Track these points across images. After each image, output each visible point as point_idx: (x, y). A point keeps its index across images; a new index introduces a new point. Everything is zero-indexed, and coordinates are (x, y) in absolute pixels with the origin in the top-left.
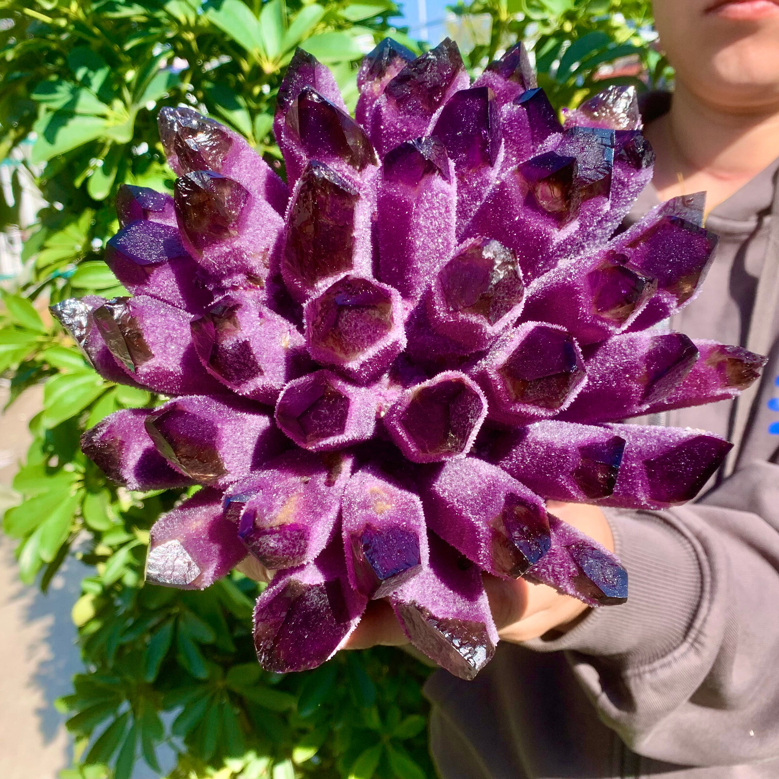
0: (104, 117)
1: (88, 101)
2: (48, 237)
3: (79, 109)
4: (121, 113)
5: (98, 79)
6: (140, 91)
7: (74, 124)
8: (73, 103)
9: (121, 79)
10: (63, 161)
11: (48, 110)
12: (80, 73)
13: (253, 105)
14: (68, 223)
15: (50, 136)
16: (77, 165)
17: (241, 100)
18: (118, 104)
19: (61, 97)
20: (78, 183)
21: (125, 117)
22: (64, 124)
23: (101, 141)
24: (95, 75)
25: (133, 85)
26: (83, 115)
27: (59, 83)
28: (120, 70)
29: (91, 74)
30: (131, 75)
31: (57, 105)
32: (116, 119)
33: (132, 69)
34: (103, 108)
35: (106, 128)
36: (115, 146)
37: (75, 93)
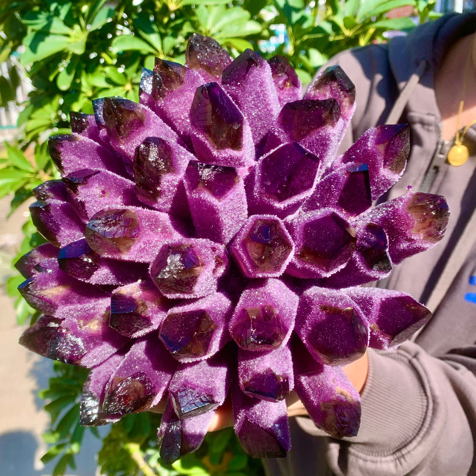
0: (68, 36)
1: (58, 25)
2: (33, 111)
3: (52, 30)
4: (78, 33)
5: (64, 10)
6: (91, 19)
7: (49, 40)
8: (48, 26)
9: (79, 11)
10: (42, 63)
11: (33, 30)
12: (53, 7)
13: (163, 31)
14: (46, 103)
15: (33, 48)
16: (51, 65)
17: (155, 27)
18: (77, 27)
19: (41, 22)
20: (51, 78)
21: (81, 36)
22: (43, 40)
23: (66, 51)
24: (62, 8)
25: (86, 15)
26: (55, 34)
27: (39, 13)
28: (79, 5)
29: (60, 7)
30: (85, 9)
31: (38, 27)
32: (75, 37)
33: (86, 4)
34: (67, 30)
35: (69, 43)
36: (74, 56)
37: (49, 19)
